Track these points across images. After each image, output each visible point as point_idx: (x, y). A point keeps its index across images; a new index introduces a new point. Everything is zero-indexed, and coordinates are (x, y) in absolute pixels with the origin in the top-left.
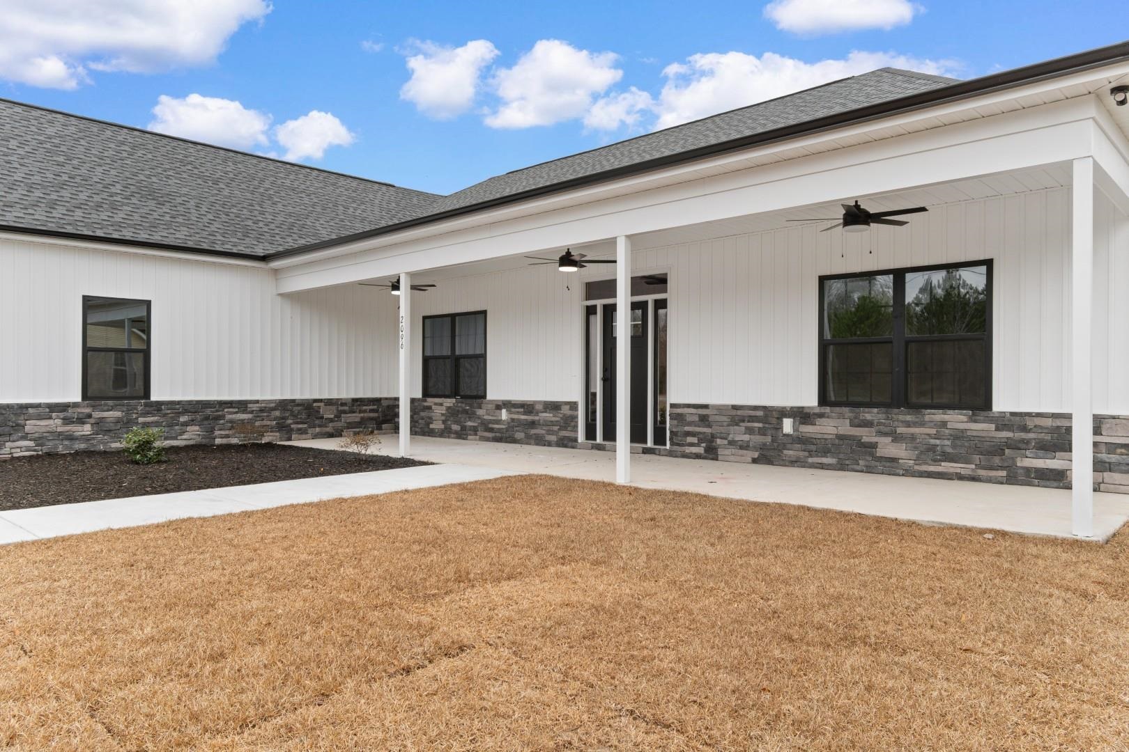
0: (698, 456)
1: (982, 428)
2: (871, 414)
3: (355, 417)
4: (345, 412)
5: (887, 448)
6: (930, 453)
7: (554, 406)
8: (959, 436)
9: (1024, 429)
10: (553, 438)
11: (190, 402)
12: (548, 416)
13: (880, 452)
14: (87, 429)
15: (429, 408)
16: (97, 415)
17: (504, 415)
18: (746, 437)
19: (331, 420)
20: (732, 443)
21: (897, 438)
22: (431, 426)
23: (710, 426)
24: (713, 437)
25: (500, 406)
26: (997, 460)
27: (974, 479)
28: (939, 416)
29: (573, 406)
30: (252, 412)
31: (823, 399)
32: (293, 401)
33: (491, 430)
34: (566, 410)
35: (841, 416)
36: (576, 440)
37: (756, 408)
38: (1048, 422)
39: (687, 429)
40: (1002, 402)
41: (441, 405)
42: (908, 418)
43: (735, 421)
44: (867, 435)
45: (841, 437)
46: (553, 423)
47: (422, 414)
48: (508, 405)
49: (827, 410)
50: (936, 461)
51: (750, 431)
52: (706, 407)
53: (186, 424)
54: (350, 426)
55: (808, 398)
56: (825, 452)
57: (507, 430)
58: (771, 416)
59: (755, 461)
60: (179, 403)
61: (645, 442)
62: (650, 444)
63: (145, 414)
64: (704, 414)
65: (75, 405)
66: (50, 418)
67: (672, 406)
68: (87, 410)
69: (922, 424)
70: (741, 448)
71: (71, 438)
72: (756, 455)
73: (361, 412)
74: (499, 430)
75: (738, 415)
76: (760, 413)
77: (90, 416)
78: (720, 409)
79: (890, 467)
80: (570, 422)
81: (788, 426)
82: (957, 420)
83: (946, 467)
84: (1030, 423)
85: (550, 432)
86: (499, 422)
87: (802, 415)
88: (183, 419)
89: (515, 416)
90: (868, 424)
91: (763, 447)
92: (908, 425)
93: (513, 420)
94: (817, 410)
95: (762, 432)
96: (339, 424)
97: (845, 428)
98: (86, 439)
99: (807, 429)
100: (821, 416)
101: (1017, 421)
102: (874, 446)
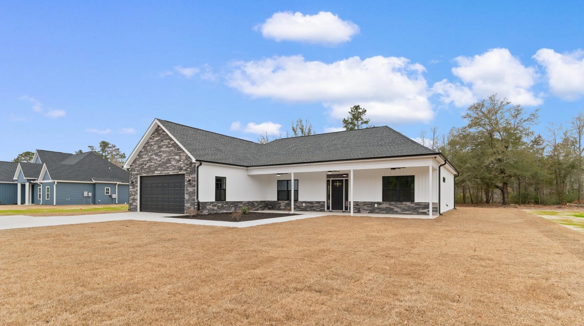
1: (413, 205)
2: (392, 203)
3: (261, 206)
4: (259, 204)
5: (396, 209)
6: (404, 210)
7: (319, 202)
8: (409, 207)
9: (420, 205)
10: (319, 210)
11: (233, 202)
12: (317, 205)
13: (394, 210)
14: (216, 208)
15: (280, 203)
16: (218, 204)
17: (304, 204)
18: (367, 208)
19: (257, 206)
20: (364, 209)
21: (398, 207)
22: (280, 208)
23: (359, 206)
24: (359, 208)
25: (302, 202)
26: (415, 211)
27: (411, 214)
28: (405, 203)
29: (324, 202)
30: (243, 204)
31: (383, 200)
32: (250, 201)
33: (300, 208)
34: (322, 203)
35: (387, 203)
36: (325, 210)
37: (369, 202)
38: (424, 204)
40: (416, 201)
41: (284, 202)
42: (400, 204)
43: (364, 205)
44: (392, 207)
45: (387, 207)
46: (318, 206)
47: (277, 205)
48: (305, 202)
49: (384, 202)
51: (368, 207)
52: (358, 202)
53: (232, 207)
54: (260, 208)
55: (380, 200)
56: (384, 210)
57: (305, 208)
58: (372, 204)
59: (369, 213)
60: (231, 202)
61: (343, 210)
62: (344, 210)
63: (225, 205)
65: (214, 202)
66: (210, 205)
67: (349, 202)
68: (216, 203)
69: (402, 205)
70: (366, 210)
71: (214, 210)
72: (369, 211)
73: (262, 204)
74: (303, 208)
75: (365, 204)
76: (370, 203)
77: (216, 205)
78: (361, 202)
79: (397, 213)
80: (323, 206)
81: (376, 206)
82: (408, 204)
83: (406, 212)
84: (421, 204)
85: (317, 208)
86: (302, 206)
87: (379, 203)
88: (231, 206)
89: (307, 205)
90: (392, 205)
91: (371, 210)
92: (400, 205)
93: (307, 206)
94: (382, 202)
95: (370, 207)
96: (258, 208)
97: (388, 206)
98: (216, 210)
99: (380, 206)
100: (383, 203)
101: (419, 204)
102: (393, 209)
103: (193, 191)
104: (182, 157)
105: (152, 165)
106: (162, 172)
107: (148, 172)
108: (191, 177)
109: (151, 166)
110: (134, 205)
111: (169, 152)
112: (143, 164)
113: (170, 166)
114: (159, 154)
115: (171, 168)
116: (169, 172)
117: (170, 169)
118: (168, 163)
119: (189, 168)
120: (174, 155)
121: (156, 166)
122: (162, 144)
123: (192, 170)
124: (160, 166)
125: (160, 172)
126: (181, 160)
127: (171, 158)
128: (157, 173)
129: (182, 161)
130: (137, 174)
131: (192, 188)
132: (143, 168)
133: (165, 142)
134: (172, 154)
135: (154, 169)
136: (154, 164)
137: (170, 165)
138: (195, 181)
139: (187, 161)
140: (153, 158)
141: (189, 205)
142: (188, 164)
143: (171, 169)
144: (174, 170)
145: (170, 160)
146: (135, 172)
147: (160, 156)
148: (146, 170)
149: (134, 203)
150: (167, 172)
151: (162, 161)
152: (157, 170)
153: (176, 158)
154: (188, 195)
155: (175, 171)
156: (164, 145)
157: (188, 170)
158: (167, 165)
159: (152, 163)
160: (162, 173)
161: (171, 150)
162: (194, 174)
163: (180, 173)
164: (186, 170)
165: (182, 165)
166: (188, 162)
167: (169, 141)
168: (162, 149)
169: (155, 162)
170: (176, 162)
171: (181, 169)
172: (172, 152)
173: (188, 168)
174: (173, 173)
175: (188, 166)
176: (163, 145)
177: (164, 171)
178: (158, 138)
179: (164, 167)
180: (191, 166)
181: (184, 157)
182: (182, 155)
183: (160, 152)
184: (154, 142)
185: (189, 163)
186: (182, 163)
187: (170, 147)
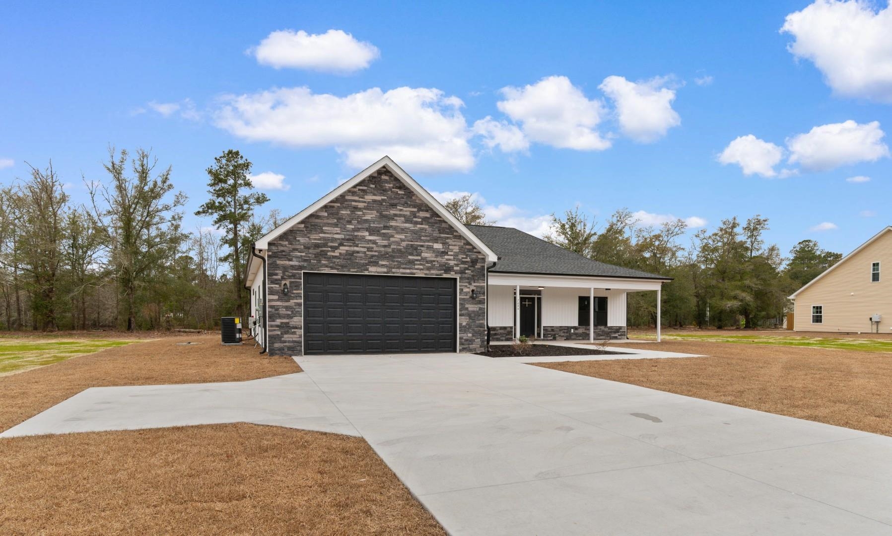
0: (551, 340)
1: (606, 329)
7: (505, 328)
8: (603, 331)
10: (504, 338)
12: (502, 331)
18: (563, 334)
20: (559, 336)
24: (555, 334)
26: (608, 335)
27: (605, 339)
28: (600, 327)
29: (511, 328)
31: (580, 324)
34: (509, 329)
35: (584, 328)
36: (511, 338)
37: (565, 327)
38: (615, 328)
39: (549, 333)
40: (609, 325)
43: (560, 330)
44: (588, 332)
45: (581, 332)
46: (504, 334)
49: (580, 327)
50: (599, 336)
51: (564, 332)
52: (553, 327)
55: (576, 324)
56: (580, 336)
58: (568, 329)
59: (565, 340)
61: (535, 338)
64: (553, 329)
67: (544, 327)
70: (562, 337)
72: (565, 338)
75: (561, 328)
76: (566, 328)
78: (557, 327)
80: (509, 333)
81: (572, 331)
82: (602, 328)
83: (601, 337)
84: (613, 328)
85: (502, 337)
87: (575, 328)
90: (588, 329)
91: (567, 336)
94: (579, 327)
95: (567, 333)
97: (584, 331)
99: (577, 331)
101: (611, 328)
102: (589, 334)
103: (479, 310)
104: (450, 247)
105: (358, 252)
106: (394, 270)
107: (343, 266)
108: (475, 286)
109: (355, 255)
110: (287, 339)
111: (414, 232)
112: (325, 245)
113: (417, 260)
114: (384, 231)
115: (421, 264)
116: (415, 271)
117: (416, 267)
118: (412, 254)
119: (470, 270)
120: (428, 241)
121: (372, 256)
122: (392, 212)
123: (475, 274)
124: (383, 256)
125: (385, 270)
126: (449, 253)
127: (422, 246)
128: (373, 270)
129: (451, 255)
130: (301, 268)
131: (477, 306)
132: (327, 254)
133: (401, 210)
134: (422, 238)
135: (367, 262)
136: (365, 250)
137: (419, 258)
138: (484, 294)
139: (465, 256)
140: (363, 238)
141: (470, 335)
142: (467, 262)
143: (421, 267)
144: (429, 269)
145: (416, 249)
146: (290, 260)
147: (386, 237)
148: (335, 260)
149: (285, 336)
150: (408, 271)
151: (392, 247)
152: (376, 264)
153: (434, 247)
154: (468, 318)
155: (432, 272)
156: (400, 216)
157: (465, 273)
158: (410, 257)
159: (357, 246)
160: (394, 273)
161: (422, 229)
162: (480, 281)
163: (445, 276)
164: (462, 272)
165: (452, 263)
166: (466, 258)
167: (415, 210)
168: (393, 223)
169: (368, 245)
170: (434, 255)
171: (448, 269)
172: (423, 234)
173: (467, 269)
174: (426, 274)
175: (467, 266)
176: (396, 215)
177: (399, 268)
178: (378, 198)
179: (399, 260)
180: (474, 267)
181: (457, 247)
182: (450, 244)
183: (386, 227)
184: (365, 202)
185: (468, 259)
186: (452, 257)
187: (416, 223)
